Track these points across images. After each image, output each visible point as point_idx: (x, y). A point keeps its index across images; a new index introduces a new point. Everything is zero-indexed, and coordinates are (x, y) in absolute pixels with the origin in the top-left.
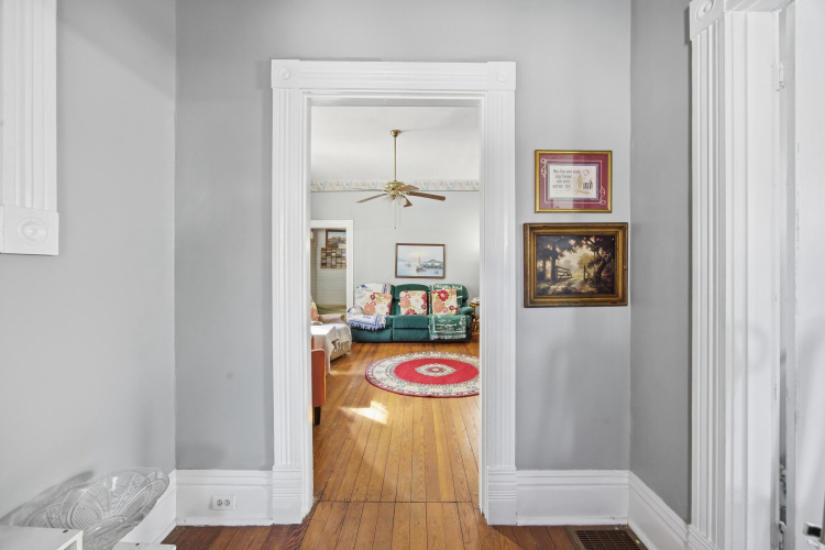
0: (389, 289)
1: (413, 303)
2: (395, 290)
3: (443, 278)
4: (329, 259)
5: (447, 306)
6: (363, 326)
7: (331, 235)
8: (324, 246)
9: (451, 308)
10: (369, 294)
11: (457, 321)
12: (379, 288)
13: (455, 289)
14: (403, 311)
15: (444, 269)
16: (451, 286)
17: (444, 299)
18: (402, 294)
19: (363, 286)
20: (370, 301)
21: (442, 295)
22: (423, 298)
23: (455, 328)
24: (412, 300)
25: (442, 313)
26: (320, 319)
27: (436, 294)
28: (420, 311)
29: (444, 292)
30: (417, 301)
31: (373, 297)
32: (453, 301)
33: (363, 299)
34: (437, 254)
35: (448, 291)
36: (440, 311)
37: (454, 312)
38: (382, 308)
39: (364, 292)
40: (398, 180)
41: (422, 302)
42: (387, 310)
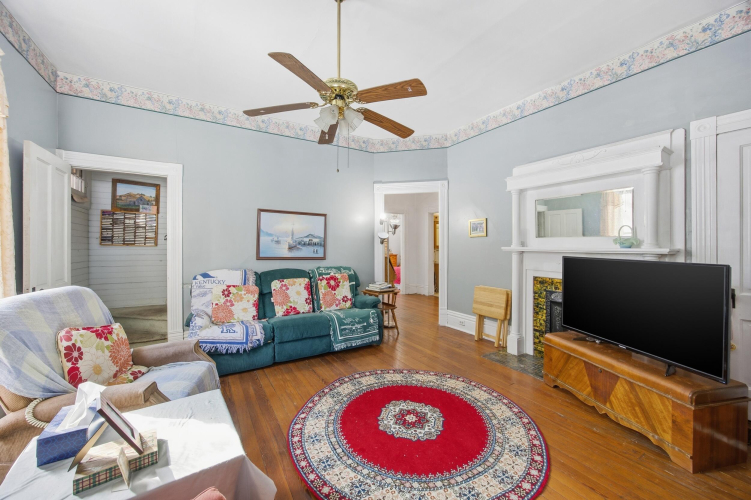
0: (252, 279)
1: (293, 296)
2: (263, 280)
3: (323, 258)
4: (118, 231)
5: (340, 297)
6: (223, 348)
7: (123, 190)
8: (108, 207)
9: (345, 299)
10: (218, 289)
11: (366, 319)
12: (236, 278)
13: (346, 274)
14: (280, 311)
15: (324, 246)
16: (338, 269)
17: (334, 288)
18: (275, 285)
19: (205, 275)
20: (222, 300)
21: (332, 283)
22: (306, 288)
23: (365, 329)
24: (291, 292)
25: (334, 307)
26: (137, 359)
27: (325, 282)
28: (304, 308)
29: (335, 279)
30: (298, 293)
31: (226, 293)
32: (344, 290)
33: (208, 298)
34: (314, 226)
35: (338, 276)
36: (331, 305)
37: (348, 304)
38: (245, 310)
39: (208, 286)
40: (344, 77)
41: (305, 294)
42: (253, 311)
